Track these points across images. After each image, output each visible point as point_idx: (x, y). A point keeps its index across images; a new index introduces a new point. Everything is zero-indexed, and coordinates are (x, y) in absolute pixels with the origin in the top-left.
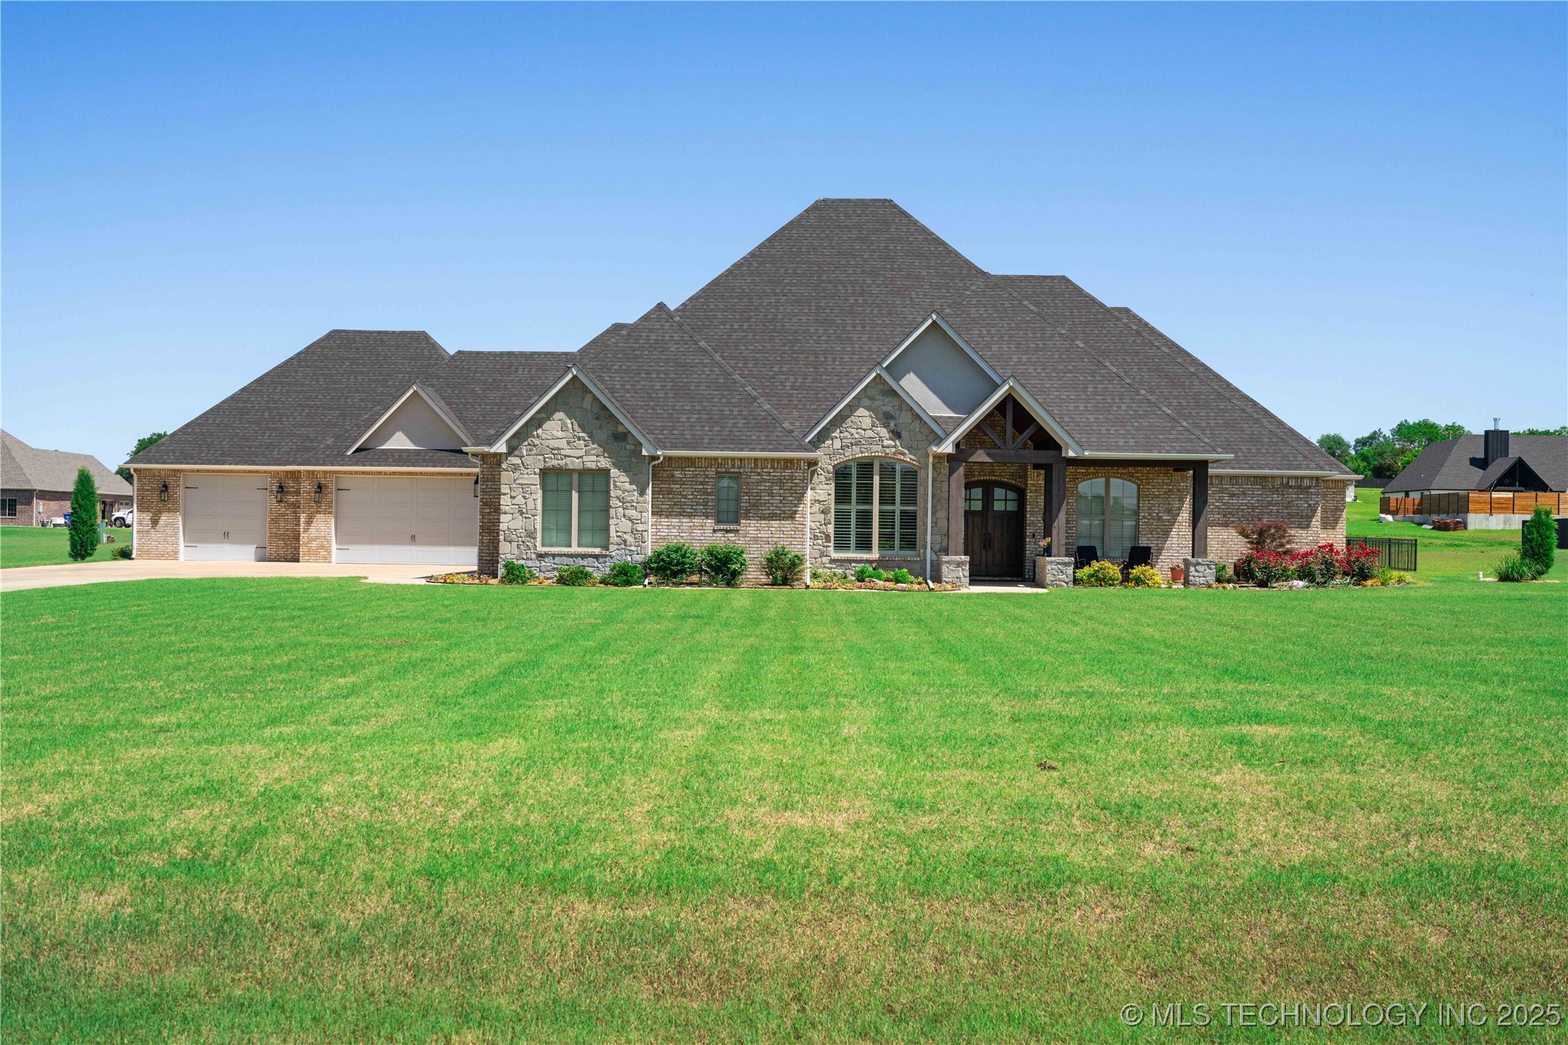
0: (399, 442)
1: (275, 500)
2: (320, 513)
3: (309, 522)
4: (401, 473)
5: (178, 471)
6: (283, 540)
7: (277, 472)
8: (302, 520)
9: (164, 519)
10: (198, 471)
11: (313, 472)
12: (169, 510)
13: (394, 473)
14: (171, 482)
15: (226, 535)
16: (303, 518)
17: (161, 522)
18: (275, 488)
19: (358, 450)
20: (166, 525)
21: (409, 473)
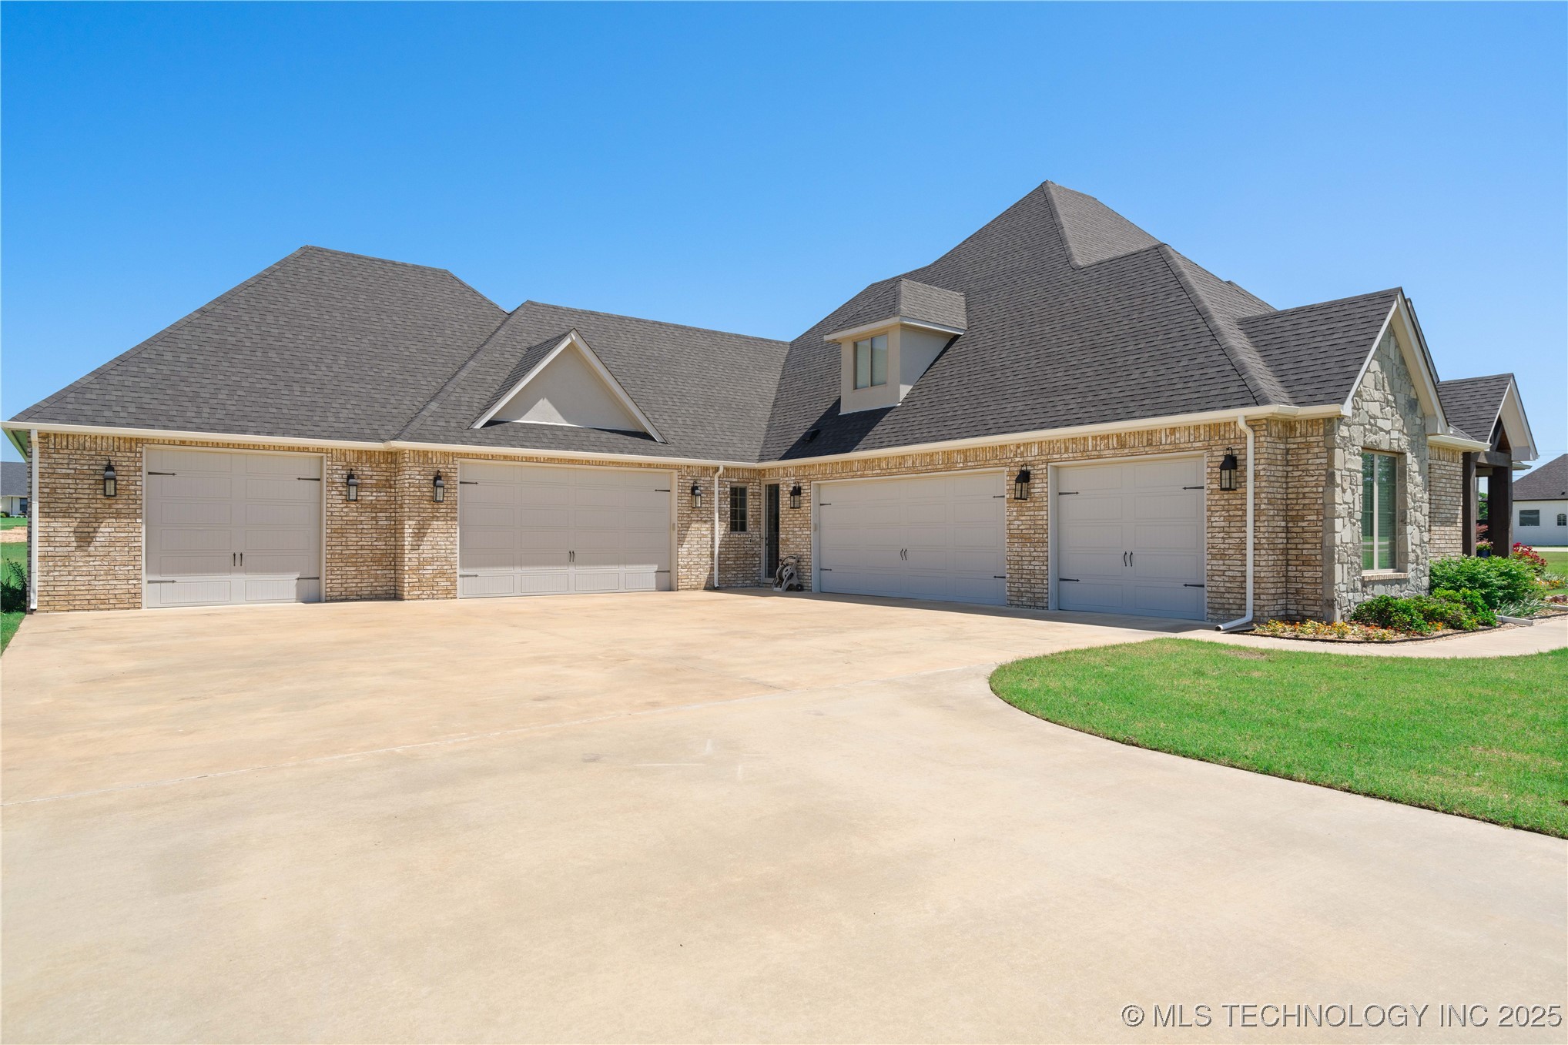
0: (543, 414)
1: (339, 499)
2: (437, 519)
3: (420, 534)
4: (560, 461)
5: (139, 441)
6: (354, 564)
7: (343, 453)
8: (408, 531)
9: (105, 531)
10: (183, 443)
11: (425, 453)
12: (118, 515)
13: (550, 460)
14: (122, 460)
15: (238, 561)
16: (408, 530)
17: (100, 538)
18: (338, 478)
19: (490, 423)
20: (111, 544)
21: (572, 461)
